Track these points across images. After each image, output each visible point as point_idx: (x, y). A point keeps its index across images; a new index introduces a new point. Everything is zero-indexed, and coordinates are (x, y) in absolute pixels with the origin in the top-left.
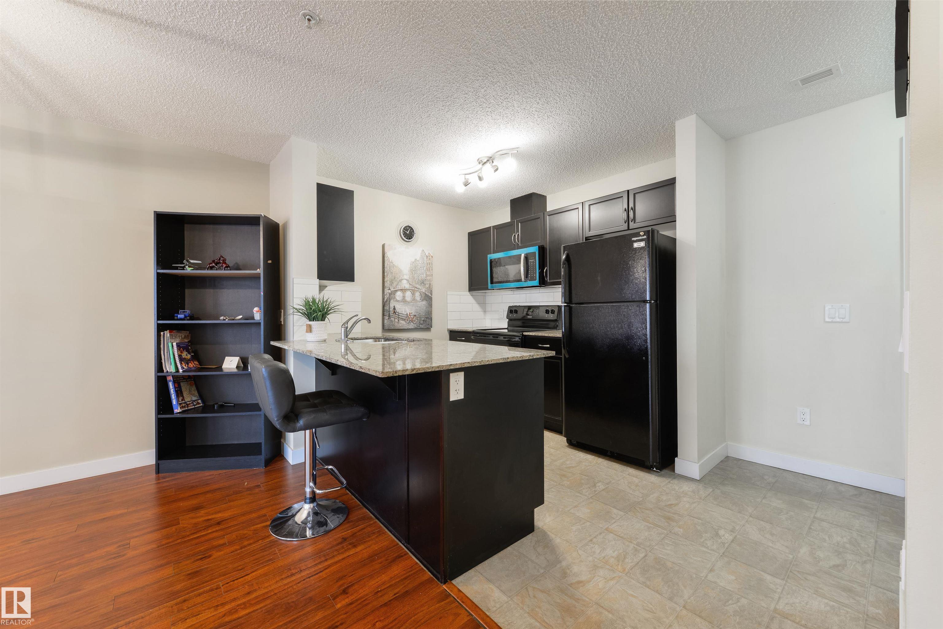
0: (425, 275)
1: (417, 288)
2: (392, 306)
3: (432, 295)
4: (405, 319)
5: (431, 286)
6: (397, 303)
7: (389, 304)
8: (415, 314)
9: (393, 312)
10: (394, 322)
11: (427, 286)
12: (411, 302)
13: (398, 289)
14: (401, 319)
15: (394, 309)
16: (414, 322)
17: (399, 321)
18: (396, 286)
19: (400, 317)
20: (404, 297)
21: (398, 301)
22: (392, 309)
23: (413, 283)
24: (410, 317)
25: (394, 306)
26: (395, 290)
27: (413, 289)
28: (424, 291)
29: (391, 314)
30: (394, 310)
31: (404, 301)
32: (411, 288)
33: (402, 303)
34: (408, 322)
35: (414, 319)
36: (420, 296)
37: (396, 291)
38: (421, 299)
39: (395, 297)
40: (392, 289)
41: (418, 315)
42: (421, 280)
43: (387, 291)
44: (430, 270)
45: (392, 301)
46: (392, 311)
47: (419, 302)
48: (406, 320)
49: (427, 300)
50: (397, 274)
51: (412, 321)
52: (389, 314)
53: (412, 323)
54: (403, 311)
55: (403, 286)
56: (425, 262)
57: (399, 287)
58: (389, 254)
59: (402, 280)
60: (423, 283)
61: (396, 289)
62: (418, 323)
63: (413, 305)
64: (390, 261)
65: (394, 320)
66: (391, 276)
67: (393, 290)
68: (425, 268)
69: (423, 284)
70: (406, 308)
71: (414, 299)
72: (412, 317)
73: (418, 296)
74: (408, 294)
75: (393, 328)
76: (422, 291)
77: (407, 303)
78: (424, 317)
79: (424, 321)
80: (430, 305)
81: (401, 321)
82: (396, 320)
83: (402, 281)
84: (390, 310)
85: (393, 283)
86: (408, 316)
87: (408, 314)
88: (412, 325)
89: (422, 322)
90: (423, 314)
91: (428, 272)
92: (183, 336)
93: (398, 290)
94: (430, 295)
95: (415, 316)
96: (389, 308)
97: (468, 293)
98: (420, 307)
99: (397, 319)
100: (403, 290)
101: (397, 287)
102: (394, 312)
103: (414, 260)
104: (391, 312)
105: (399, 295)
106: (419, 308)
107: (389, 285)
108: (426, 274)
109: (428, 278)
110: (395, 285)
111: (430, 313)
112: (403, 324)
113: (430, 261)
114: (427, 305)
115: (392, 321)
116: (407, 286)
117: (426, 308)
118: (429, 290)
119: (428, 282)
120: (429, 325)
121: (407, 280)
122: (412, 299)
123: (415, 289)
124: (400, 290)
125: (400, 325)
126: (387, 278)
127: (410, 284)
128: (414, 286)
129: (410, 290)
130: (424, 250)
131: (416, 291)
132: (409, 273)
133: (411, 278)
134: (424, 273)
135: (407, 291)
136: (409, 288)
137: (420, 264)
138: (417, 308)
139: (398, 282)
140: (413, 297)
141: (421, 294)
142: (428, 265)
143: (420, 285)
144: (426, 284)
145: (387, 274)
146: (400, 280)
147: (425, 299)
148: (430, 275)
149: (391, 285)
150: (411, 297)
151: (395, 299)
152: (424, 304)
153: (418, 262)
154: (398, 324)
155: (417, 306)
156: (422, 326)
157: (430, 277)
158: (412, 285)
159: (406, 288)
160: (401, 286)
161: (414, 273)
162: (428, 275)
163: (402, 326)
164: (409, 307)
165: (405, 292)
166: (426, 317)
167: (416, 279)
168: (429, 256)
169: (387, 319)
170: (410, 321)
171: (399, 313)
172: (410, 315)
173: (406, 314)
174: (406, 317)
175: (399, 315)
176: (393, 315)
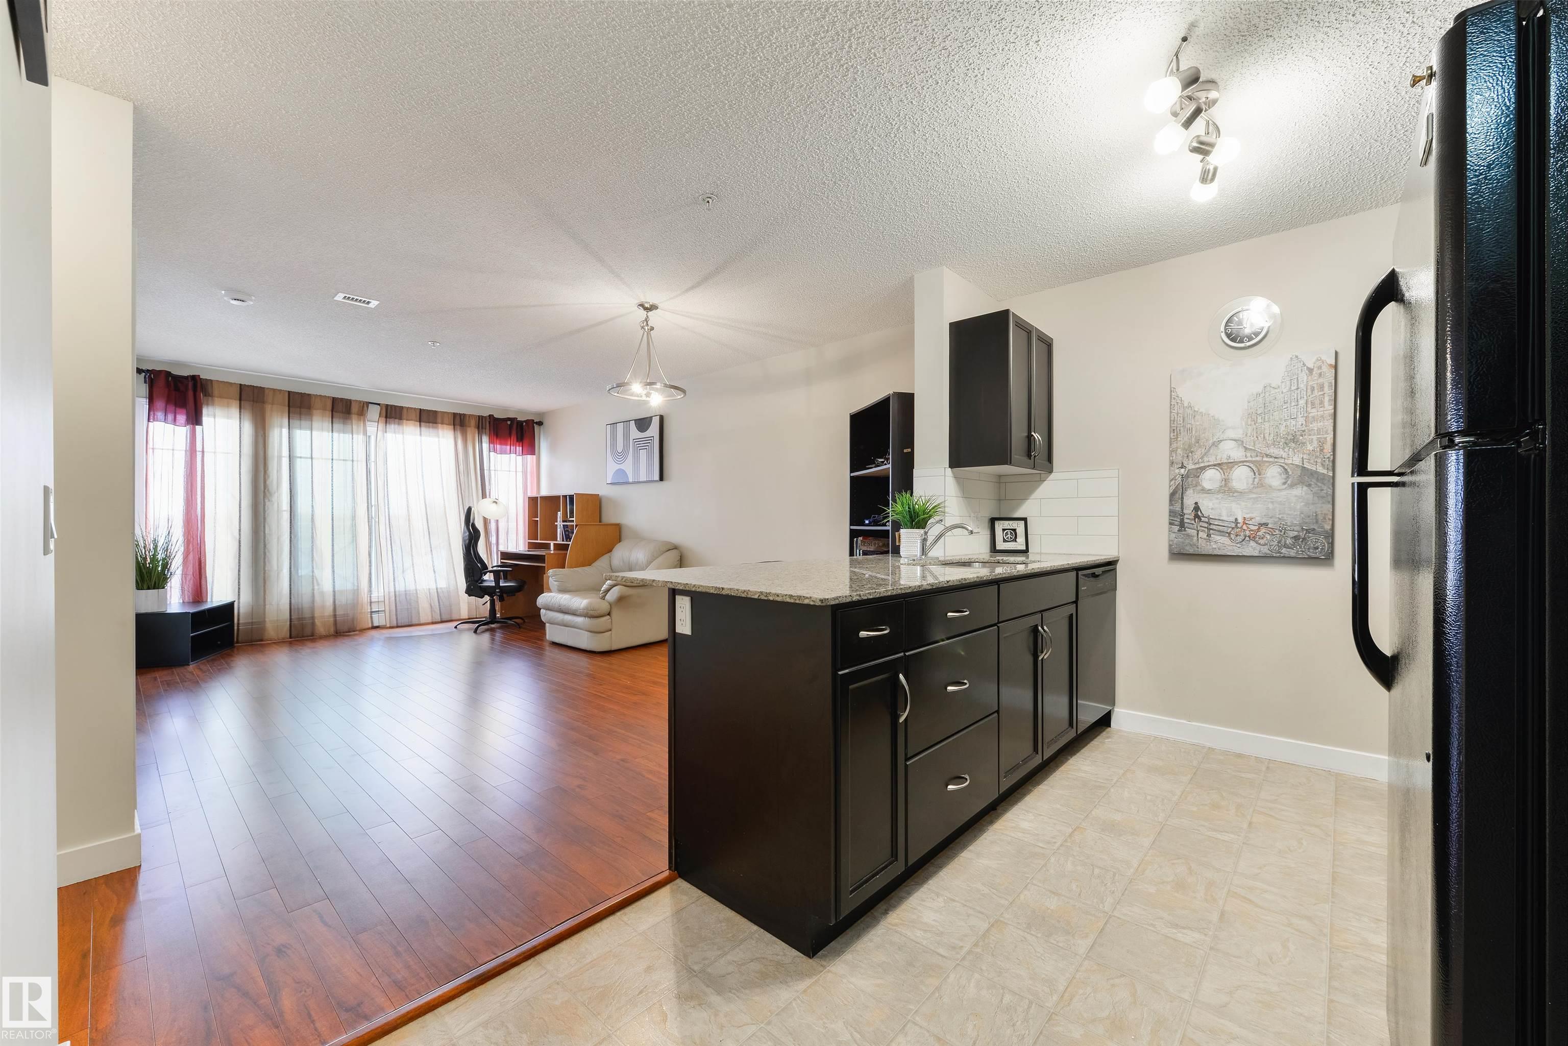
0: (1301, 420)
1: (1271, 457)
2: (1189, 502)
3: (1328, 469)
4: (1229, 534)
6: (1205, 495)
7: (1182, 498)
8: (1264, 521)
9: (1192, 517)
10: (1195, 538)
11: (1310, 447)
12: (1251, 492)
13: (1207, 464)
14: (1217, 533)
15: (1197, 508)
16: (1262, 542)
17: (1209, 535)
18: (1202, 458)
19: (1212, 527)
20: (1226, 481)
21: (1204, 491)
22: (1189, 510)
23: (1257, 446)
24: (1245, 527)
25: (1196, 503)
26: (1197, 466)
27: (1258, 459)
28: (1297, 463)
29: (1186, 521)
30: (1197, 511)
31: (1226, 489)
32: (1250, 459)
33: (1220, 496)
34: (1239, 539)
35: (1260, 534)
36: (1284, 476)
37: (1203, 469)
38: (1284, 483)
39: (1198, 482)
40: (1191, 466)
41: (1275, 523)
42: (1288, 434)
43: (1177, 471)
44: (1322, 403)
45: (1191, 491)
46: (1190, 514)
47: (1279, 490)
48: (1232, 536)
49: (1309, 486)
50: (1205, 429)
51: (1252, 538)
53: (1252, 543)
54: (1224, 514)
55: (1225, 456)
56: (1302, 386)
57: (1212, 460)
59: (1220, 441)
60: (1294, 440)
61: (1202, 465)
62: (1276, 543)
63: (1254, 498)
64: (1186, 405)
65: (1195, 534)
66: (1186, 439)
67: (1193, 467)
68: (1302, 402)
69: (1293, 445)
70: (1234, 505)
71: (1260, 485)
72: (1254, 528)
73: (1273, 475)
74: (1241, 473)
75: (1191, 551)
76: (1290, 462)
77: (1236, 494)
78: (1297, 528)
79: (1296, 538)
80: (1323, 497)
81: (1215, 537)
82: (1203, 535)
83: (1221, 445)
84: (1185, 511)
85: (1192, 452)
86: (1239, 525)
87: (1240, 520)
88: (1254, 549)
89: (1289, 541)
90: (1294, 521)
91: (1314, 410)
92: (881, 544)
93: (1209, 466)
95: (1264, 525)
96: (1182, 508)
98: (1281, 503)
99: (1202, 531)
100: (1225, 466)
101: (1206, 459)
102: (1197, 516)
103: (1259, 390)
104: (1186, 516)
105: (1210, 478)
106: (1278, 506)
107: (1183, 457)
108: (1307, 417)
110: (1197, 455)
112: (1221, 544)
113: (1321, 380)
114: (1311, 497)
115: (1188, 535)
116: (1237, 454)
117: (1307, 504)
118: (1317, 457)
119: (1315, 438)
120: (1317, 548)
121: (1235, 440)
122: (1252, 484)
123: (1265, 459)
124: (1215, 465)
125: (1214, 546)
126: (1177, 443)
127: (1246, 449)
128: (1261, 453)
129: (1248, 464)
130: (1297, 357)
131: (1267, 464)
132: (1244, 424)
133: (1249, 435)
134: (1300, 416)
135: (1236, 466)
136: (1243, 460)
137: (1282, 395)
138: (1270, 506)
139: (1207, 448)
140: (1256, 480)
141: (1286, 470)
142: (1316, 391)
143: (1283, 449)
144: (1304, 443)
145: (1177, 435)
146: (1213, 444)
147: (1303, 483)
148: (1322, 416)
149: (1185, 458)
150: (1251, 481)
151: (1199, 488)
152: (1296, 496)
153: (1273, 391)
154: (1208, 543)
155: (1269, 500)
156: (1288, 550)
157: (1319, 424)
158: (1254, 450)
159: (1232, 461)
160: (1217, 456)
161: (1260, 420)
162: (1313, 417)
163: (1219, 549)
164: (1243, 504)
165: (1231, 470)
166: (1307, 530)
167: (1267, 435)
168: (1320, 368)
169: (1176, 531)
170: (1247, 539)
171: (1209, 518)
172: (1244, 523)
173: (1234, 521)
174: (1233, 528)
175: (1210, 524)
176: (1193, 522)
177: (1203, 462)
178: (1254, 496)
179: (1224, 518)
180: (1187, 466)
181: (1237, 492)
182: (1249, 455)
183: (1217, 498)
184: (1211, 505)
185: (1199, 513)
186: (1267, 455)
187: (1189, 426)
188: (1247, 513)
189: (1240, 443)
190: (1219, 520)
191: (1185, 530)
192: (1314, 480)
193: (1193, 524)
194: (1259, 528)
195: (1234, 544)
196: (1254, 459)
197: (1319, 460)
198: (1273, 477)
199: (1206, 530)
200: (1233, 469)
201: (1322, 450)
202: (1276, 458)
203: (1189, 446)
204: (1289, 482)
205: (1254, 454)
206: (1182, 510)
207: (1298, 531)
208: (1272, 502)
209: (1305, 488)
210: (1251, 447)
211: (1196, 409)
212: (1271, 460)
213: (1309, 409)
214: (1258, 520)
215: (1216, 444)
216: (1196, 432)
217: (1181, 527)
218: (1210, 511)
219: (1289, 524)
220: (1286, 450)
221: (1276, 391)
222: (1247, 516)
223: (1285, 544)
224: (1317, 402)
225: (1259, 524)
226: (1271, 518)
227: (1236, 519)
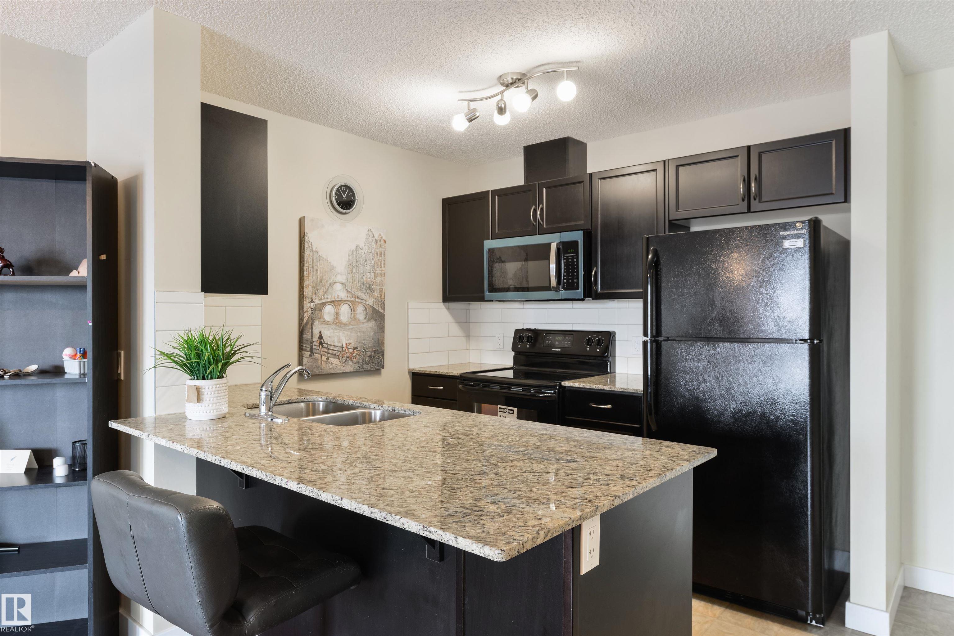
0: (372, 275)
1: (359, 298)
2: (316, 332)
3: (384, 310)
4: (339, 356)
5: (383, 295)
6: (326, 326)
7: (312, 328)
8: (356, 345)
9: (318, 344)
10: (320, 361)
11: (376, 295)
12: (350, 324)
13: (327, 300)
14: (332, 356)
15: (321, 337)
16: (355, 361)
17: (328, 359)
18: (324, 295)
19: (330, 351)
20: (337, 314)
21: (326, 322)
22: (316, 339)
23: (353, 290)
24: (347, 351)
25: (320, 332)
26: (321, 302)
27: (353, 299)
28: (371, 304)
29: (314, 347)
30: (321, 339)
31: (337, 322)
32: (349, 299)
33: (334, 326)
34: (344, 359)
35: (354, 355)
36: (365, 313)
37: (324, 304)
38: (365, 318)
39: (321, 315)
40: (317, 302)
41: (361, 347)
42: (367, 283)
43: (309, 305)
44: (381, 265)
45: (316, 323)
46: (316, 342)
47: (363, 323)
48: (340, 358)
49: (376, 320)
50: (325, 272)
51: (350, 358)
52: (312, 346)
53: (350, 363)
54: (336, 341)
55: (336, 295)
56: (373, 251)
57: (329, 298)
58: (311, 237)
59: (334, 283)
60: (369, 288)
61: (324, 301)
62: (361, 361)
63: (352, 329)
64: (314, 249)
65: (320, 358)
66: (314, 278)
67: (319, 302)
68: (373, 262)
69: (369, 291)
70: (341, 334)
71: (354, 319)
72: (351, 351)
74: (345, 309)
75: (317, 372)
76: (367, 303)
77: (342, 325)
78: (371, 350)
79: (370, 356)
80: (381, 328)
82: (324, 358)
83: (334, 286)
85: (318, 290)
86: (344, 349)
87: (344, 346)
88: (351, 366)
89: (367, 359)
90: (369, 345)
91: (378, 269)
93: (327, 302)
94: (381, 311)
95: (356, 348)
96: (311, 336)
97: (441, 305)
98: (364, 332)
99: (324, 355)
100: (336, 303)
101: (326, 296)
102: (321, 343)
103: (354, 248)
104: (314, 343)
105: (328, 311)
106: (362, 334)
107: (312, 293)
108: (375, 273)
109: (378, 279)
110: (321, 293)
111: (380, 342)
112: (335, 365)
113: (380, 249)
114: (376, 328)
115: (316, 360)
116: (343, 295)
117: (375, 333)
118: (379, 301)
119: (378, 287)
120: (379, 363)
121: (342, 284)
122: (351, 318)
123: (357, 300)
124: (331, 302)
125: (331, 367)
126: (308, 281)
127: (348, 291)
128: (355, 295)
129: (348, 303)
130: (371, 229)
131: (357, 304)
132: (346, 271)
133: (349, 280)
134: (372, 272)
135: (342, 304)
136: (345, 299)
137: (364, 255)
138: (359, 334)
139: (327, 288)
140: (352, 315)
141: (366, 308)
142: (379, 256)
143: (365, 293)
144: (374, 291)
145: (309, 273)
146: (330, 285)
147: (373, 318)
148: (381, 274)
149: (314, 294)
150: (350, 315)
151: (322, 320)
152: (370, 327)
153: (361, 251)
154: (327, 365)
155: (358, 330)
156: (367, 365)
157: (380, 279)
158: (351, 293)
159: (340, 299)
160: (332, 294)
161: (354, 271)
162: (378, 274)
163: (333, 369)
164: (346, 333)
165: (340, 307)
166: (375, 351)
167: (357, 282)
168: (380, 241)
169: (308, 356)
170: (348, 359)
171: (328, 345)
172: (347, 348)
173: (341, 346)
174: (341, 352)
175: (328, 349)
176: (318, 348)
177: (324, 299)
178: (351, 327)
179: (336, 344)
180: (315, 301)
181: (343, 323)
182: (349, 296)
183: (332, 329)
184: (329, 334)
185: (322, 340)
186: (357, 297)
187: (316, 267)
188: (348, 340)
189: (344, 286)
190: (333, 346)
191: (313, 355)
192: (378, 317)
193: (318, 350)
194: (354, 351)
195: (341, 364)
196: (351, 299)
197: (380, 304)
198: (360, 313)
199: (326, 354)
200: (341, 306)
201: (381, 297)
202: (361, 299)
203: (316, 284)
204: (367, 317)
205: (351, 296)
206: (312, 338)
207: (371, 352)
208: (360, 332)
209: (374, 322)
210: (350, 290)
211: (321, 255)
212: (359, 300)
213: (376, 267)
214: (354, 345)
215: (332, 285)
216: (320, 273)
217: (311, 353)
218: (329, 339)
219: (367, 347)
220: (366, 294)
221: (362, 251)
222: (348, 342)
223: (366, 361)
224: (379, 264)
225: (354, 348)
226: (359, 343)
227: (342, 345)
